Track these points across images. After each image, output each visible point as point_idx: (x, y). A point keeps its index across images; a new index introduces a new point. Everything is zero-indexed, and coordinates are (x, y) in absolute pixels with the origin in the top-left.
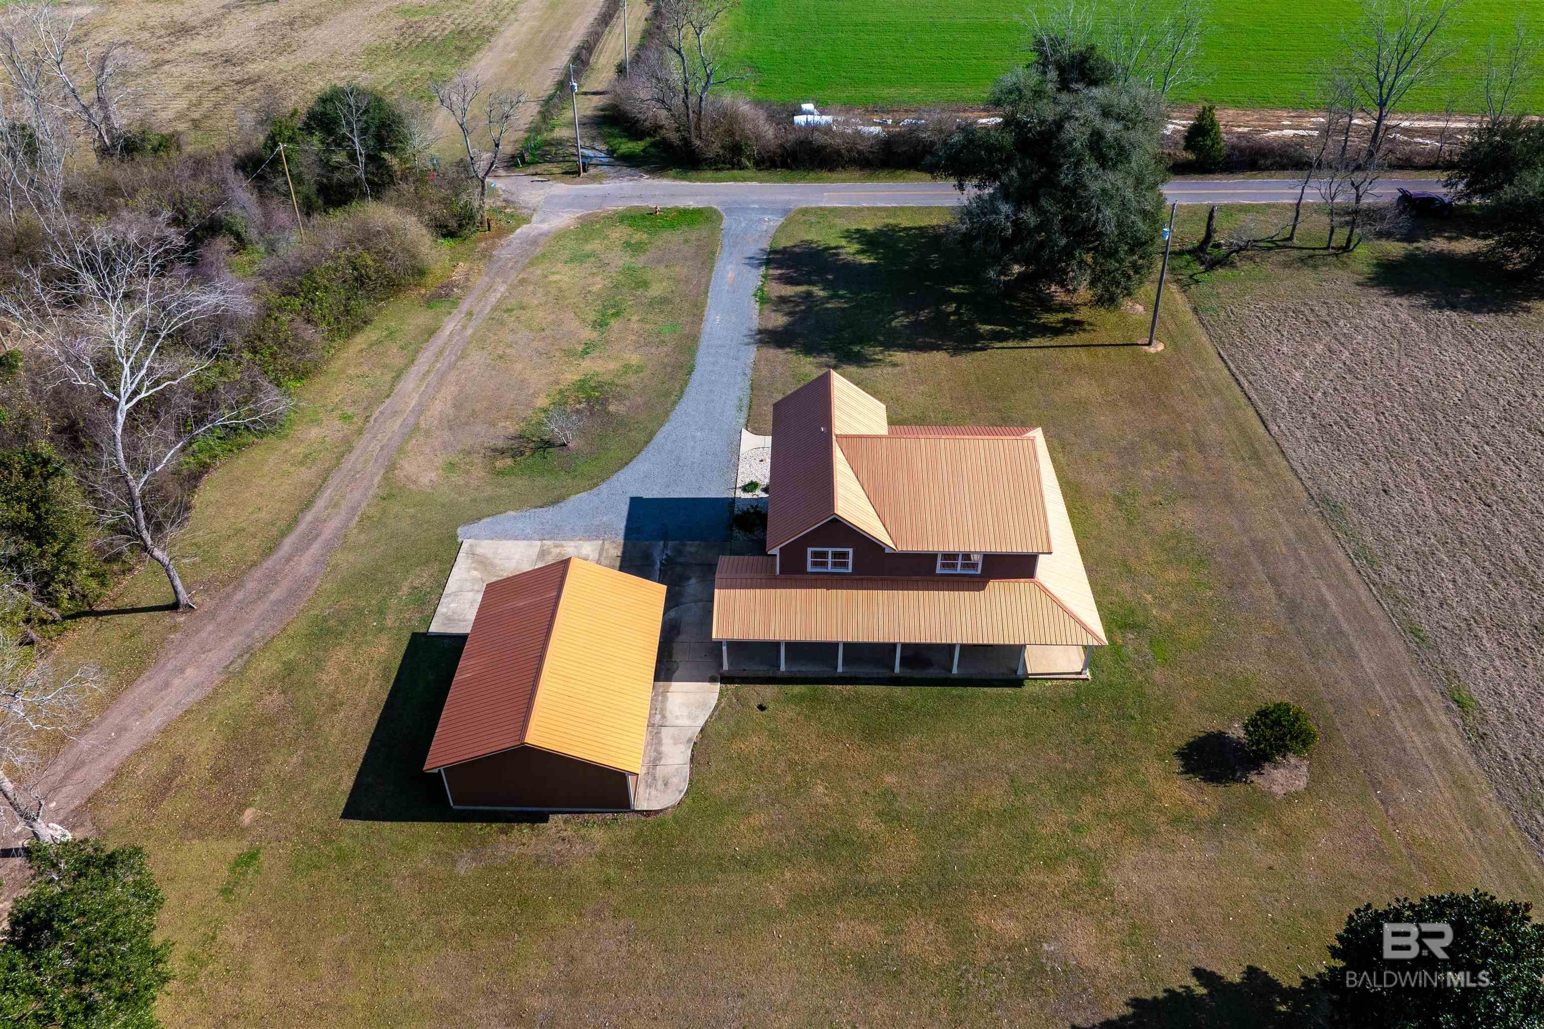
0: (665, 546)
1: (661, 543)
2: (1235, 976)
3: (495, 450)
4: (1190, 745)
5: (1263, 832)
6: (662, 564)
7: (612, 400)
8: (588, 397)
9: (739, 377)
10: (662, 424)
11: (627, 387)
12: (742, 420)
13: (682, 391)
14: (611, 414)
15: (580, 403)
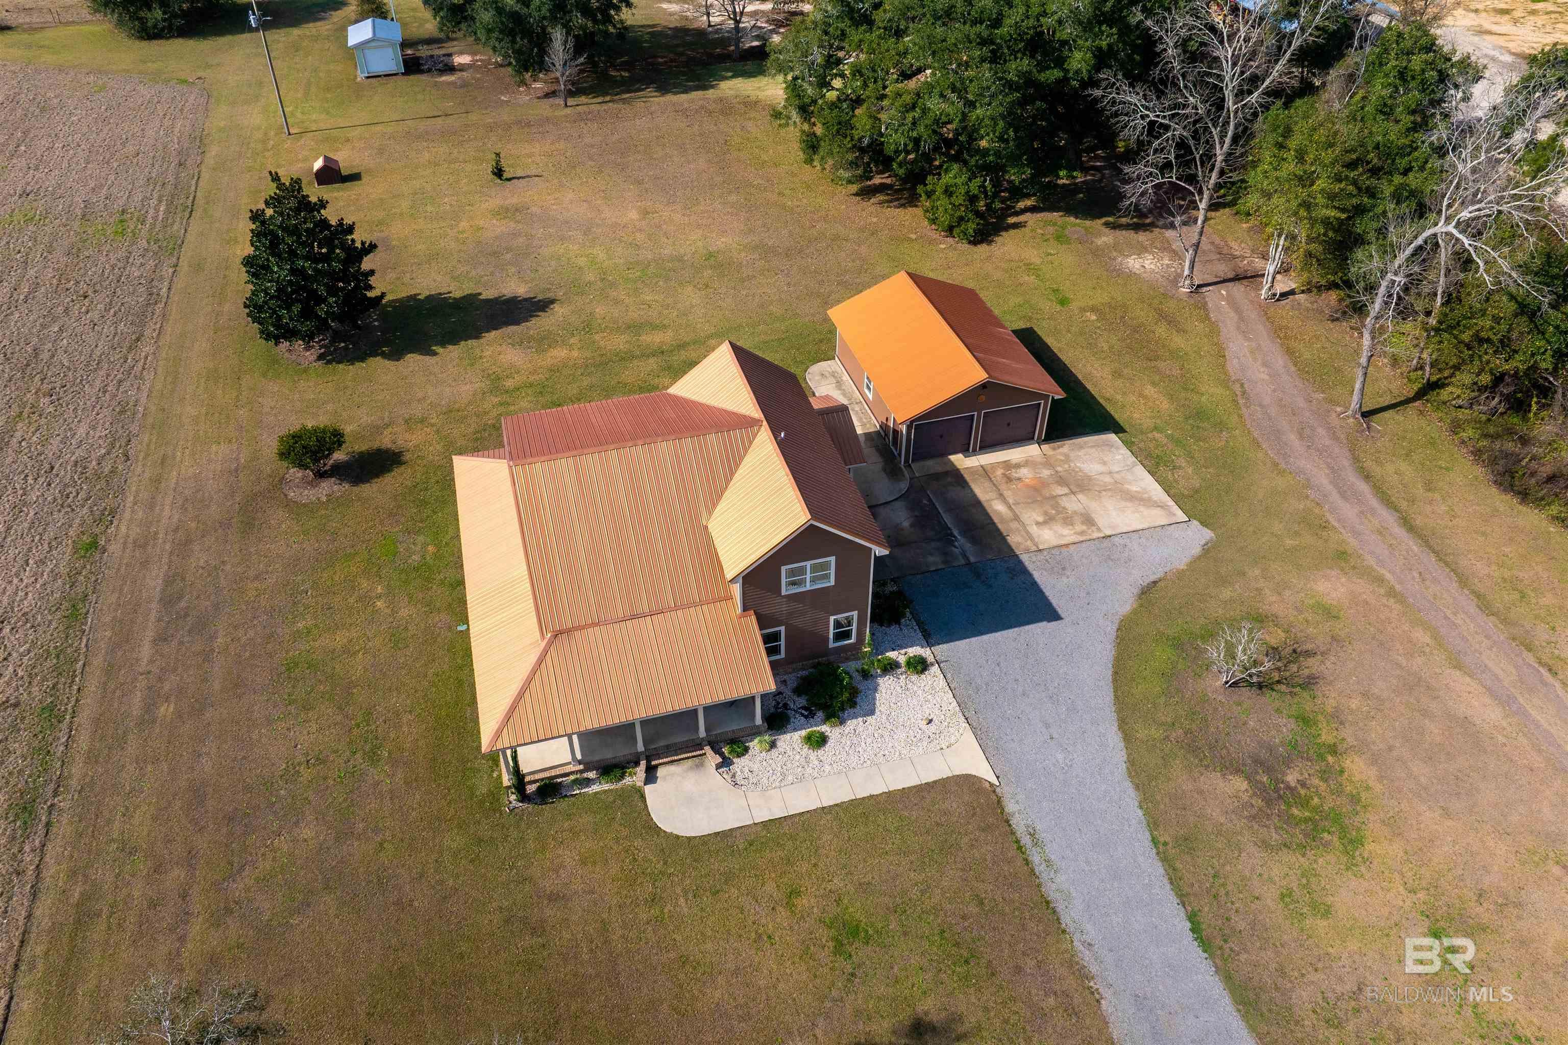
0: (964, 555)
1: (972, 559)
3: (1309, 654)
6: (952, 535)
7: (1258, 802)
8: (1304, 803)
9: (1091, 932)
10: (1131, 762)
11: (1265, 845)
12: (1010, 807)
13: (1164, 858)
14: (1231, 767)
15: (1303, 784)
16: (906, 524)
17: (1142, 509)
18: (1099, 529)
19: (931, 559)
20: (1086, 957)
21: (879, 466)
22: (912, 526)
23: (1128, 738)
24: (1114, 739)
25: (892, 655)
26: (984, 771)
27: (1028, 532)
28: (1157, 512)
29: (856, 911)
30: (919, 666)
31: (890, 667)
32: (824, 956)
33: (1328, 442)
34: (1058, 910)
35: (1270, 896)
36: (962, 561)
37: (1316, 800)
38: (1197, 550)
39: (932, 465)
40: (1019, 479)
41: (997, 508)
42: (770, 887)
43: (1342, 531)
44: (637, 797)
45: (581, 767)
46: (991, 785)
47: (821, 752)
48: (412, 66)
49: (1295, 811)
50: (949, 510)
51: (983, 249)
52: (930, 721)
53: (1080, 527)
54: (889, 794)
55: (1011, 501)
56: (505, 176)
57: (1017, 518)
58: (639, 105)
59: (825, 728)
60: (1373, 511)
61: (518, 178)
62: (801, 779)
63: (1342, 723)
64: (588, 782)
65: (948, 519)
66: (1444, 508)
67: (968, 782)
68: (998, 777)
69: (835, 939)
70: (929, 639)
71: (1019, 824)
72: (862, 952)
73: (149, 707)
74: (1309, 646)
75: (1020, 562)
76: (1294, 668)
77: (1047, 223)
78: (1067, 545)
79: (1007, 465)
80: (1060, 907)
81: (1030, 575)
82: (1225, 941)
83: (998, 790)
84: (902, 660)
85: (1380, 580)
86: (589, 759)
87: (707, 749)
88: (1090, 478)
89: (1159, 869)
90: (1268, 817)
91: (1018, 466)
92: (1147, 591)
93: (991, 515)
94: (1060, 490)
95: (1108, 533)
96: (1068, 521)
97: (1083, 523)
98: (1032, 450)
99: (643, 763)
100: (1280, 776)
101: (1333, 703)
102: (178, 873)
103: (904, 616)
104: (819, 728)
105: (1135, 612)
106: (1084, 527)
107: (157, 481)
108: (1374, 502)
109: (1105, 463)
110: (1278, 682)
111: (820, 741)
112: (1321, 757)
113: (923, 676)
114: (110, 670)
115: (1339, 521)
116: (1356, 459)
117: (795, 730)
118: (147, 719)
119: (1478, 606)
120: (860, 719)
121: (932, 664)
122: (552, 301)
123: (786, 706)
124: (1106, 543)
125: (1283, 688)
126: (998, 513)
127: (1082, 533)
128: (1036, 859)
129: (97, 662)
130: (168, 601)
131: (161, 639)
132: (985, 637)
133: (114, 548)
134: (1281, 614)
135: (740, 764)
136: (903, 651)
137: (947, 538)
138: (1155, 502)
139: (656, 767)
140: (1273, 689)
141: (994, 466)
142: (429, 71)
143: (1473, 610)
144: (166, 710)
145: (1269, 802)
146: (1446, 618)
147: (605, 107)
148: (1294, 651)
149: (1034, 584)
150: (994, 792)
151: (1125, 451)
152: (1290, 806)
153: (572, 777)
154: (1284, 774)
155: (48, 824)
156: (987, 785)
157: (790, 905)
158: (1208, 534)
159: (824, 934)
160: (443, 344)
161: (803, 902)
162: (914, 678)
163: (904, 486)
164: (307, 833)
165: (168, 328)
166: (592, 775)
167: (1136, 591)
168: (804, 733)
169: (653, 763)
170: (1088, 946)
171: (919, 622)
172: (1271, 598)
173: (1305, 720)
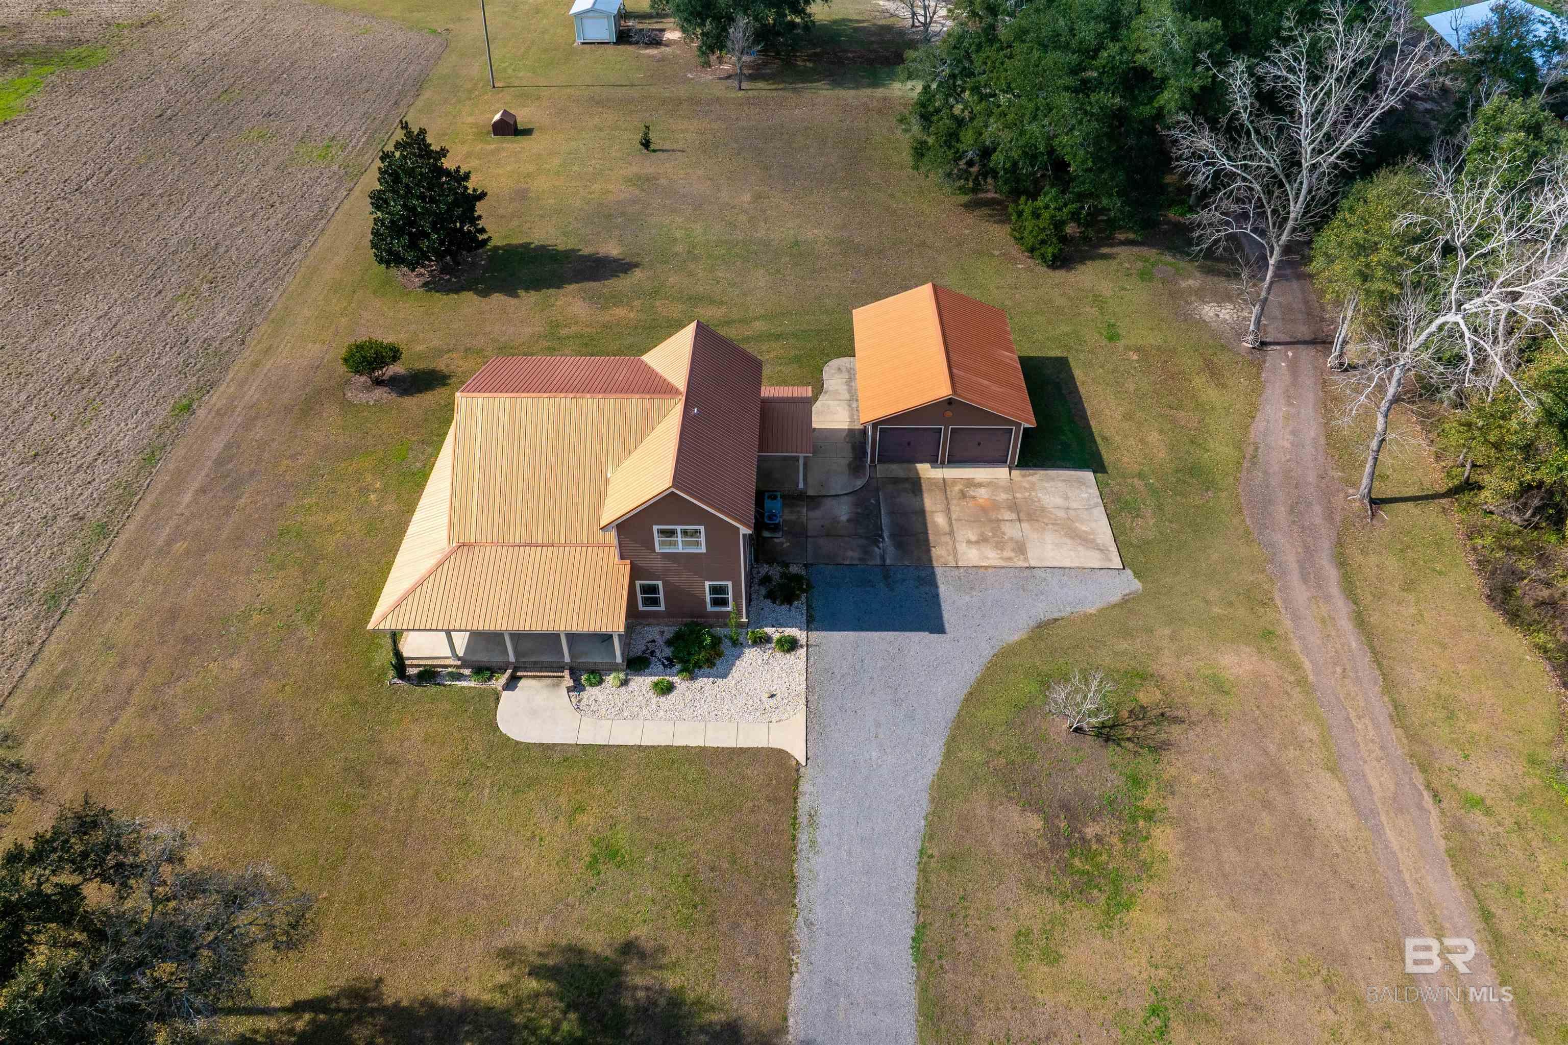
0: (883, 558)
1: (888, 562)
3: (1176, 720)
6: (881, 536)
7: (1044, 844)
8: (1089, 856)
9: (819, 913)
10: (940, 776)
11: (1029, 885)
12: (805, 786)
13: (924, 871)
14: (1032, 805)
15: (1099, 839)
16: (844, 518)
17: (1080, 548)
18: (1026, 559)
19: (850, 554)
20: (802, 933)
21: (844, 462)
22: (848, 521)
23: (949, 757)
24: (935, 750)
25: (769, 630)
26: (798, 752)
27: (955, 548)
28: (1096, 554)
29: (621, 838)
30: (790, 645)
31: (762, 641)
32: (578, 867)
33: (1318, 521)
34: (800, 886)
35: (1006, 928)
36: (878, 562)
37: (1104, 857)
38: (1116, 598)
39: (896, 470)
40: (974, 497)
41: (938, 520)
42: (562, 800)
43: (1283, 611)
44: (493, 698)
45: (459, 663)
46: (798, 763)
47: (663, 699)
48: (623, 37)
49: (1076, 862)
50: (892, 513)
51: (1060, 275)
52: (772, 696)
53: (1008, 553)
54: (703, 750)
55: (954, 517)
56: (652, 147)
57: (951, 533)
58: (807, 95)
59: (676, 680)
60: (1328, 598)
61: (663, 151)
62: (634, 717)
63: (1173, 793)
64: (459, 677)
65: (885, 520)
66: (1413, 611)
67: (780, 756)
68: (807, 759)
69: (594, 856)
70: (810, 624)
71: (804, 804)
72: (609, 872)
73: (169, 543)
74: (1180, 714)
75: (933, 574)
76: (1153, 729)
77: (1139, 258)
78: (986, 568)
79: (970, 483)
80: (802, 884)
81: (937, 587)
82: (940, 958)
83: (802, 770)
84: (776, 636)
85: (1297, 667)
86: (468, 658)
87: (566, 673)
88: (1043, 509)
89: (913, 876)
90: (1046, 859)
91: (980, 485)
92: (1043, 628)
93: (929, 525)
94: (1008, 515)
95: (1033, 564)
96: (1000, 546)
97: (1013, 550)
98: (1001, 473)
99: (509, 671)
100: (1079, 825)
101: (1173, 771)
102: (132, 672)
103: (798, 598)
104: (671, 679)
105: (1021, 643)
106: (1012, 554)
107: (256, 365)
108: (1335, 590)
109: (1067, 498)
110: (1129, 739)
111: (666, 689)
112: (1134, 819)
113: (788, 656)
114: (155, 507)
115: (1285, 601)
116: (1340, 544)
117: (651, 675)
118: (164, 552)
119: (1391, 716)
120: (711, 679)
121: (802, 646)
122: (636, 265)
123: (652, 653)
124: (1027, 573)
125: (1130, 745)
126: (936, 525)
127: (1010, 559)
128: (803, 837)
129: (150, 498)
130: (219, 462)
131: (203, 490)
132: (863, 634)
133: (201, 413)
134: (1169, 677)
135: (591, 693)
136: (781, 630)
137: (875, 537)
138: (1097, 545)
139: (520, 678)
140: (1119, 745)
141: (955, 481)
142: (637, 43)
143: (1383, 718)
144: (179, 547)
145: (1054, 847)
146: (1348, 719)
147: (775, 94)
148: (1162, 715)
149: (937, 596)
150: (798, 770)
151: (1095, 491)
152: (1073, 855)
153: (450, 670)
154: (1086, 825)
155: (64, 613)
156: (794, 763)
157: (571, 817)
158: (1136, 585)
159: (586, 850)
160: (527, 289)
161: (582, 819)
162: (779, 655)
163: (859, 483)
164: (236, 664)
165: (321, 243)
166: (467, 672)
167: (1032, 624)
168: (655, 679)
169: (519, 674)
170: (810, 924)
171: (809, 607)
172: (1167, 657)
173: (1136, 781)
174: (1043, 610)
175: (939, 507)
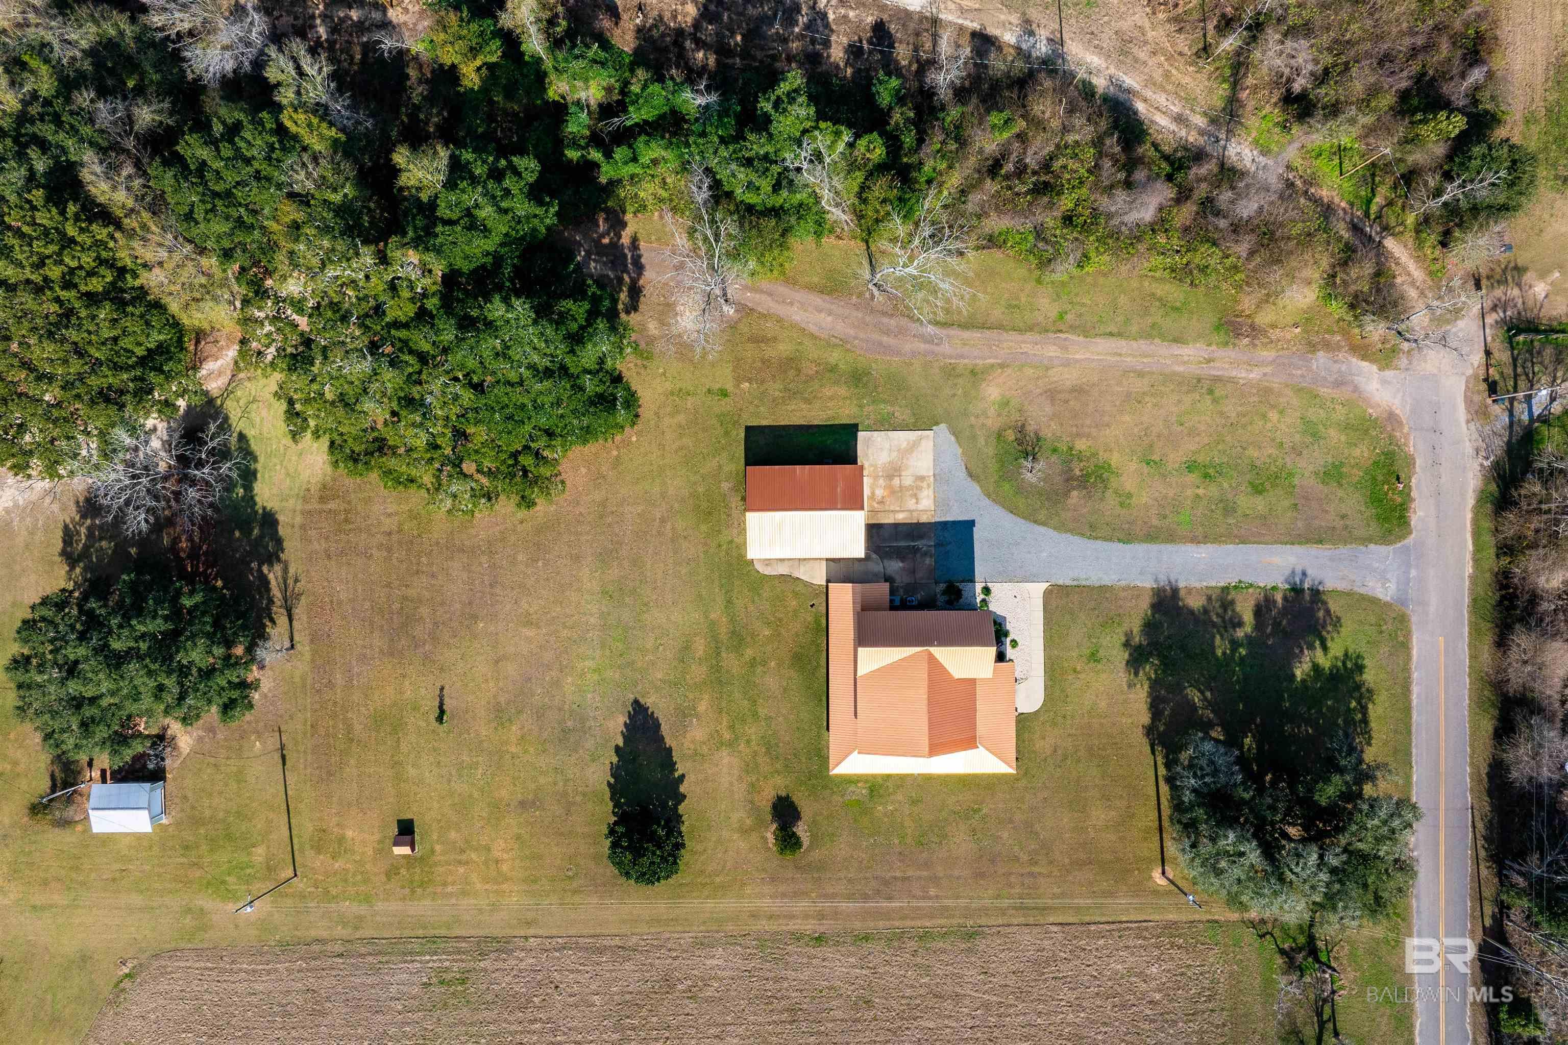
0: (930, 546)
1: (932, 543)
2: (682, 789)
3: (1023, 426)
4: (793, 803)
5: (748, 822)
6: (914, 546)
7: (1084, 492)
8: (1088, 475)
9: (1115, 577)
10: (1055, 529)
11: (1101, 500)
12: (1060, 582)
13: (1096, 538)
14: (1067, 494)
15: (1081, 470)
16: (901, 565)
17: (920, 449)
18: (928, 477)
19: (927, 562)
20: (1123, 583)
23: (1044, 524)
24: (1042, 529)
25: (978, 600)
26: (1045, 586)
27: (921, 511)
28: (923, 443)
29: (1086, 652)
30: (987, 591)
31: (985, 603)
32: (1100, 666)
35: (1118, 510)
36: (933, 549)
37: (1089, 470)
38: (952, 437)
40: (884, 497)
41: (901, 517)
42: (1070, 678)
43: (958, 361)
46: (1050, 586)
47: (1019, 644)
49: (1091, 481)
52: (1016, 597)
53: (925, 485)
54: (1044, 626)
55: (898, 509)
57: (910, 511)
59: (1009, 638)
60: (950, 337)
62: (1029, 654)
63: (1060, 437)
65: (903, 544)
67: (1047, 594)
68: (1048, 582)
69: (1094, 662)
70: (972, 581)
71: (1068, 582)
72: (1102, 653)
74: (1019, 425)
75: (939, 523)
76: (1028, 438)
78: (935, 497)
79: (872, 499)
80: (1103, 583)
81: (948, 522)
82: (1130, 535)
83: (1052, 584)
84: (982, 596)
88: (891, 463)
89: (1099, 542)
90: (1090, 492)
92: (971, 475)
93: (905, 522)
94: (896, 481)
95: (931, 474)
96: (920, 488)
97: (922, 482)
100: (1075, 477)
101: (1049, 435)
103: (956, 587)
105: (981, 487)
106: (925, 483)
110: (1033, 449)
111: (1015, 643)
112: (1072, 455)
113: (992, 591)
114: (904, 918)
115: (951, 358)
119: (1019, 334)
120: (1008, 624)
121: (986, 585)
124: (937, 478)
125: (1036, 449)
126: (905, 519)
127: (928, 485)
128: (1084, 583)
129: (898, 924)
130: (866, 900)
131: (889, 899)
133: (822, 929)
134: (999, 425)
136: (977, 595)
137: (915, 550)
138: (917, 440)
141: (871, 506)
143: (1020, 338)
144: (932, 893)
145: (1085, 488)
146: (1022, 353)
148: (1020, 432)
149: (954, 522)
150: (1053, 586)
151: (873, 434)
152: (1088, 481)
154: (1075, 474)
155: (980, 927)
157: (1079, 673)
158: (943, 427)
159: (1092, 665)
161: (1078, 668)
162: (992, 595)
163: (874, 556)
167: (969, 479)
168: (1010, 647)
170: (1119, 580)
171: (963, 581)
172: (989, 422)
173: (1055, 450)
174: (962, 474)
175: (891, 515)
